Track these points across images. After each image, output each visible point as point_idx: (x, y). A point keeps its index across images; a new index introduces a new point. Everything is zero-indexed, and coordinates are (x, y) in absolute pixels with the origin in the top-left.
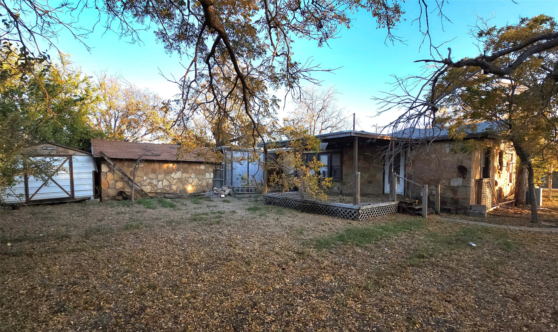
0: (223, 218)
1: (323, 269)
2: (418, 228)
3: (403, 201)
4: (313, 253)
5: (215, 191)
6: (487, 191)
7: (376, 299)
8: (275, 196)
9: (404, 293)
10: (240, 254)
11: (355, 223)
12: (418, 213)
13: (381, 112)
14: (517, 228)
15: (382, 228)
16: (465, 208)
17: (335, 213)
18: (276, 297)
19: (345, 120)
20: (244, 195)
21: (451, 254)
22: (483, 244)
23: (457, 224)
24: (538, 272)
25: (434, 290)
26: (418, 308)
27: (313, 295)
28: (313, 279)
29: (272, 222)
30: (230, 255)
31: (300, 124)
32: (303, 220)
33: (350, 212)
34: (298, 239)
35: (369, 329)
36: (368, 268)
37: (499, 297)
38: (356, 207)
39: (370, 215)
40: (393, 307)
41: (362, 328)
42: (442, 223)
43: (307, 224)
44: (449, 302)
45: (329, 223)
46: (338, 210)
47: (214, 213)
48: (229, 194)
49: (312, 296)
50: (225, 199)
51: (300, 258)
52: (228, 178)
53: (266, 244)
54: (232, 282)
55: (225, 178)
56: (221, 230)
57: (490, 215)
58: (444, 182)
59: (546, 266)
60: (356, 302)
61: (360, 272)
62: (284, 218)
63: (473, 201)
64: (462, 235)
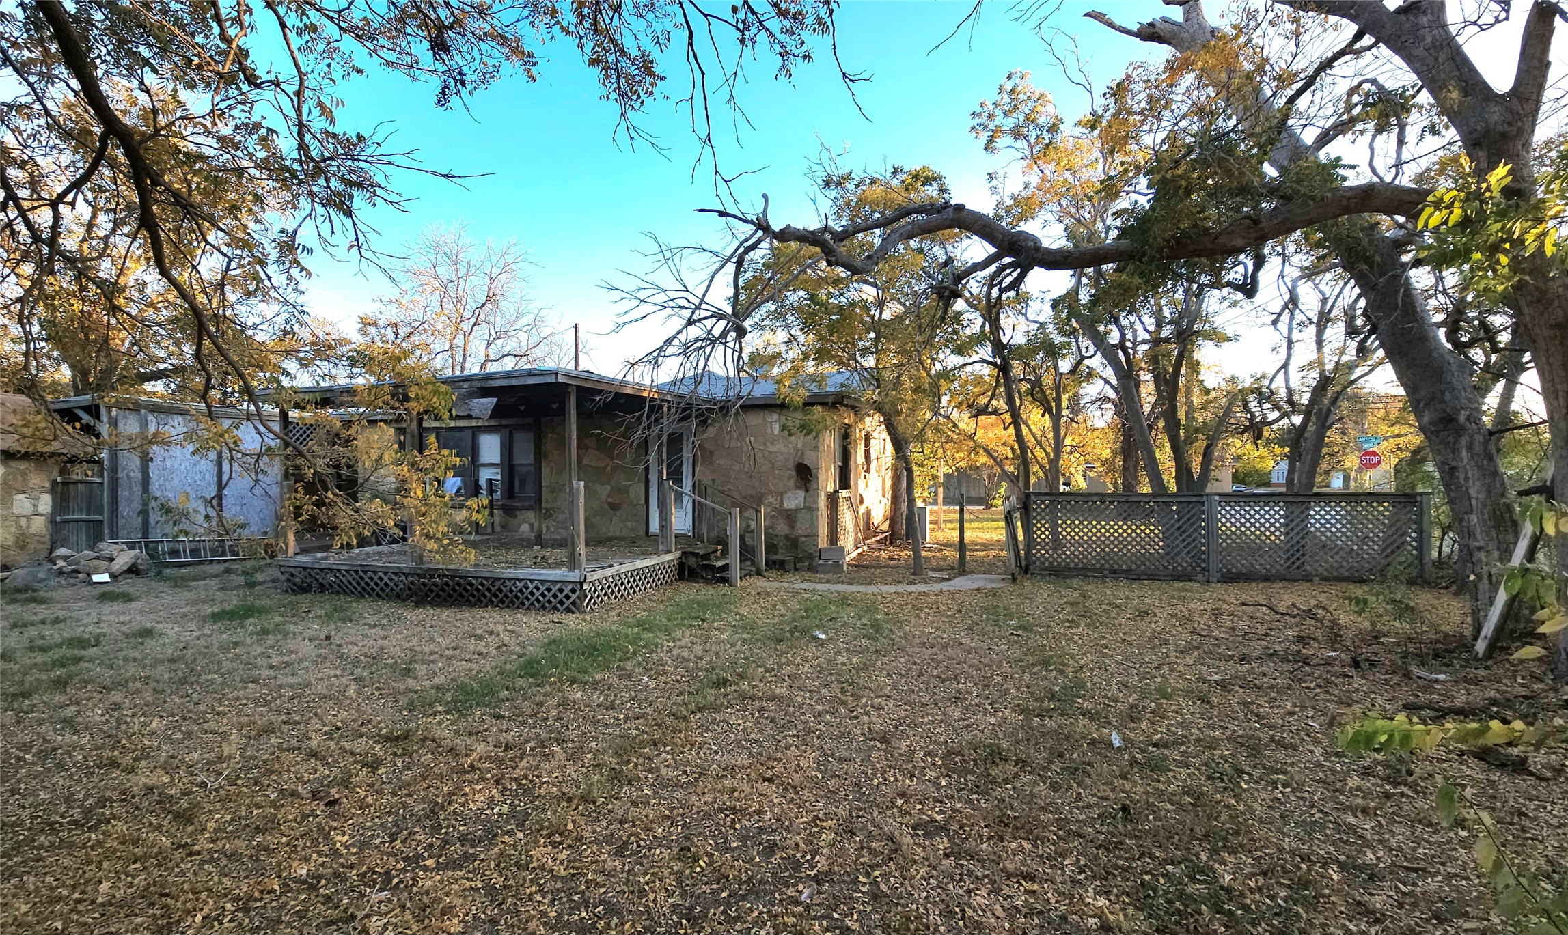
0: (91, 660)
1: (468, 772)
2: (719, 615)
3: (690, 550)
4: (442, 727)
5: (61, 563)
6: (847, 518)
7: (610, 823)
8: (324, 563)
9: (678, 785)
10: (150, 789)
11: (571, 620)
12: (720, 576)
13: (623, 325)
14: (892, 589)
15: (640, 623)
16: (810, 557)
17: (517, 598)
18: (293, 907)
19: (554, 339)
20: (202, 567)
21: (780, 666)
22: (837, 631)
23: (796, 593)
24: (920, 674)
25: (743, 759)
26: (707, 816)
27: (430, 862)
28: (435, 809)
29: (307, 649)
30: (102, 802)
31: (416, 338)
32: (419, 629)
33: (561, 590)
34: (395, 694)
35: (584, 914)
36: (595, 739)
37: (858, 743)
38: (575, 576)
39: (612, 592)
40: (651, 830)
41: (566, 917)
42: (768, 594)
43: (432, 640)
44: (770, 780)
45: (500, 628)
46: (527, 588)
47: (43, 649)
48: (133, 570)
49: (426, 869)
50: (110, 588)
51: (395, 754)
52: (128, 510)
53: (273, 732)
54: (103, 905)
55: (114, 512)
56: (70, 711)
57: (852, 565)
58: (771, 500)
59: (932, 659)
60: (555, 845)
61: (574, 757)
62: (352, 631)
63: (823, 542)
64: (803, 617)
